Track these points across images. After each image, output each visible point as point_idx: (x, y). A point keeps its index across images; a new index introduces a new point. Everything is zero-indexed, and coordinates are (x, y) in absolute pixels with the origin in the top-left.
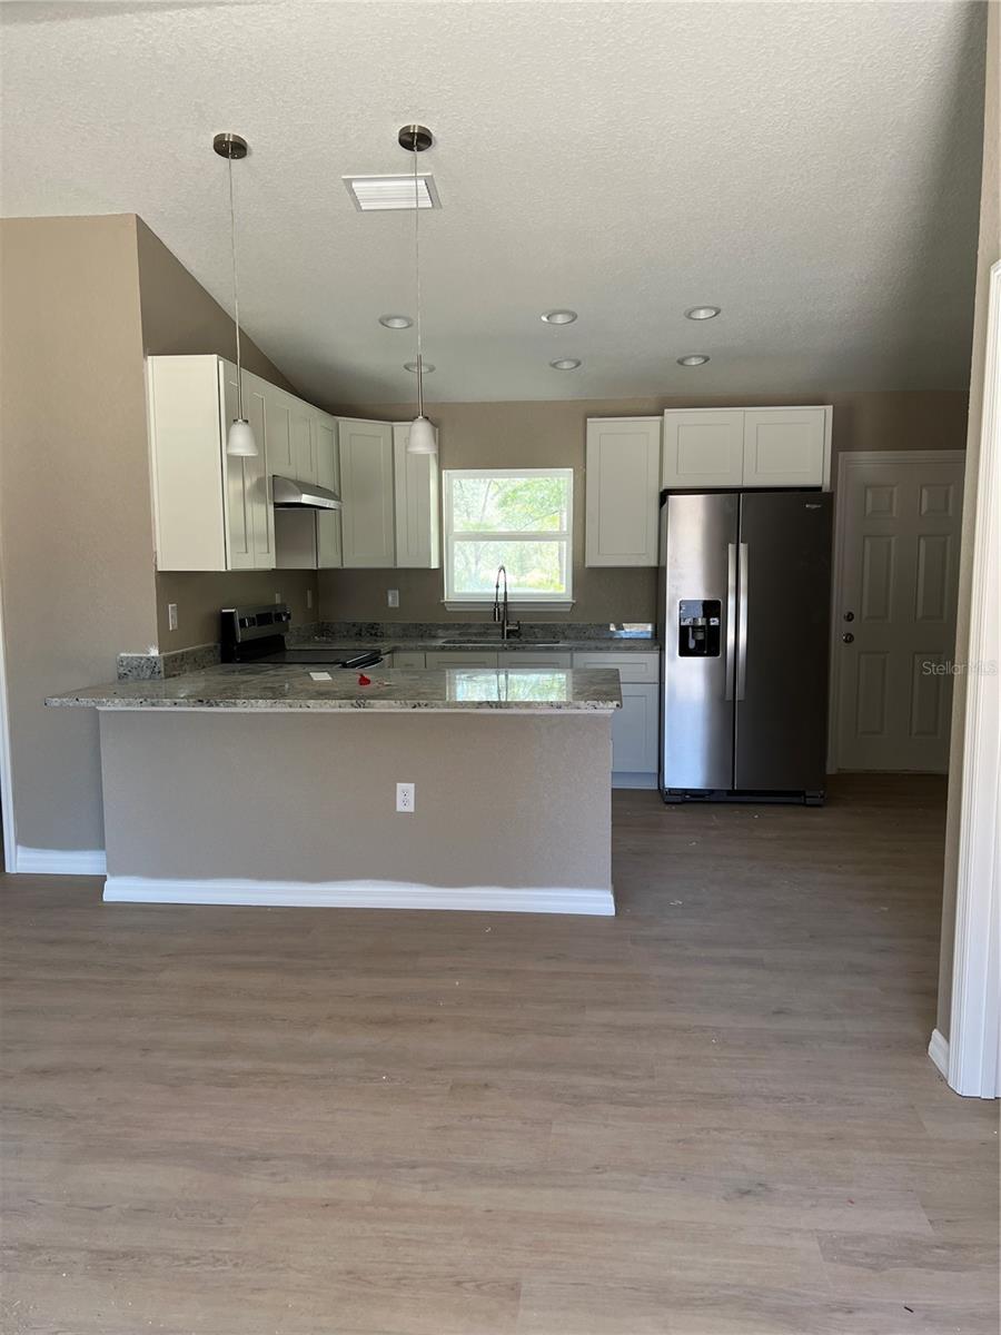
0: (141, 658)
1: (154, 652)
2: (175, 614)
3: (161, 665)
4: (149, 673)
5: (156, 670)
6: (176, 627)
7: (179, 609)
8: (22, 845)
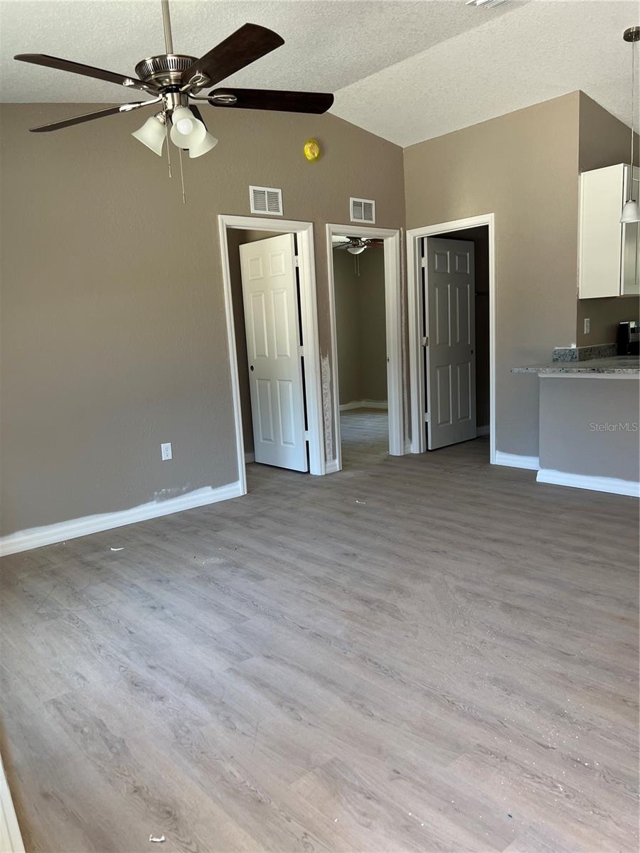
0: (566, 350)
1: (574, 346)
2: (588, 325)
3: (577, 354)
4: (570, 358)
5: (574, 356)
6: (588, 332)
7: (591, 323)
8: (499, 450)
